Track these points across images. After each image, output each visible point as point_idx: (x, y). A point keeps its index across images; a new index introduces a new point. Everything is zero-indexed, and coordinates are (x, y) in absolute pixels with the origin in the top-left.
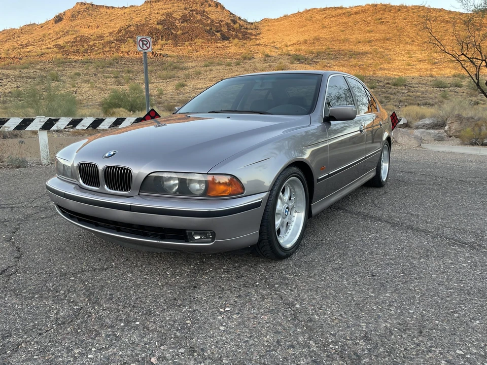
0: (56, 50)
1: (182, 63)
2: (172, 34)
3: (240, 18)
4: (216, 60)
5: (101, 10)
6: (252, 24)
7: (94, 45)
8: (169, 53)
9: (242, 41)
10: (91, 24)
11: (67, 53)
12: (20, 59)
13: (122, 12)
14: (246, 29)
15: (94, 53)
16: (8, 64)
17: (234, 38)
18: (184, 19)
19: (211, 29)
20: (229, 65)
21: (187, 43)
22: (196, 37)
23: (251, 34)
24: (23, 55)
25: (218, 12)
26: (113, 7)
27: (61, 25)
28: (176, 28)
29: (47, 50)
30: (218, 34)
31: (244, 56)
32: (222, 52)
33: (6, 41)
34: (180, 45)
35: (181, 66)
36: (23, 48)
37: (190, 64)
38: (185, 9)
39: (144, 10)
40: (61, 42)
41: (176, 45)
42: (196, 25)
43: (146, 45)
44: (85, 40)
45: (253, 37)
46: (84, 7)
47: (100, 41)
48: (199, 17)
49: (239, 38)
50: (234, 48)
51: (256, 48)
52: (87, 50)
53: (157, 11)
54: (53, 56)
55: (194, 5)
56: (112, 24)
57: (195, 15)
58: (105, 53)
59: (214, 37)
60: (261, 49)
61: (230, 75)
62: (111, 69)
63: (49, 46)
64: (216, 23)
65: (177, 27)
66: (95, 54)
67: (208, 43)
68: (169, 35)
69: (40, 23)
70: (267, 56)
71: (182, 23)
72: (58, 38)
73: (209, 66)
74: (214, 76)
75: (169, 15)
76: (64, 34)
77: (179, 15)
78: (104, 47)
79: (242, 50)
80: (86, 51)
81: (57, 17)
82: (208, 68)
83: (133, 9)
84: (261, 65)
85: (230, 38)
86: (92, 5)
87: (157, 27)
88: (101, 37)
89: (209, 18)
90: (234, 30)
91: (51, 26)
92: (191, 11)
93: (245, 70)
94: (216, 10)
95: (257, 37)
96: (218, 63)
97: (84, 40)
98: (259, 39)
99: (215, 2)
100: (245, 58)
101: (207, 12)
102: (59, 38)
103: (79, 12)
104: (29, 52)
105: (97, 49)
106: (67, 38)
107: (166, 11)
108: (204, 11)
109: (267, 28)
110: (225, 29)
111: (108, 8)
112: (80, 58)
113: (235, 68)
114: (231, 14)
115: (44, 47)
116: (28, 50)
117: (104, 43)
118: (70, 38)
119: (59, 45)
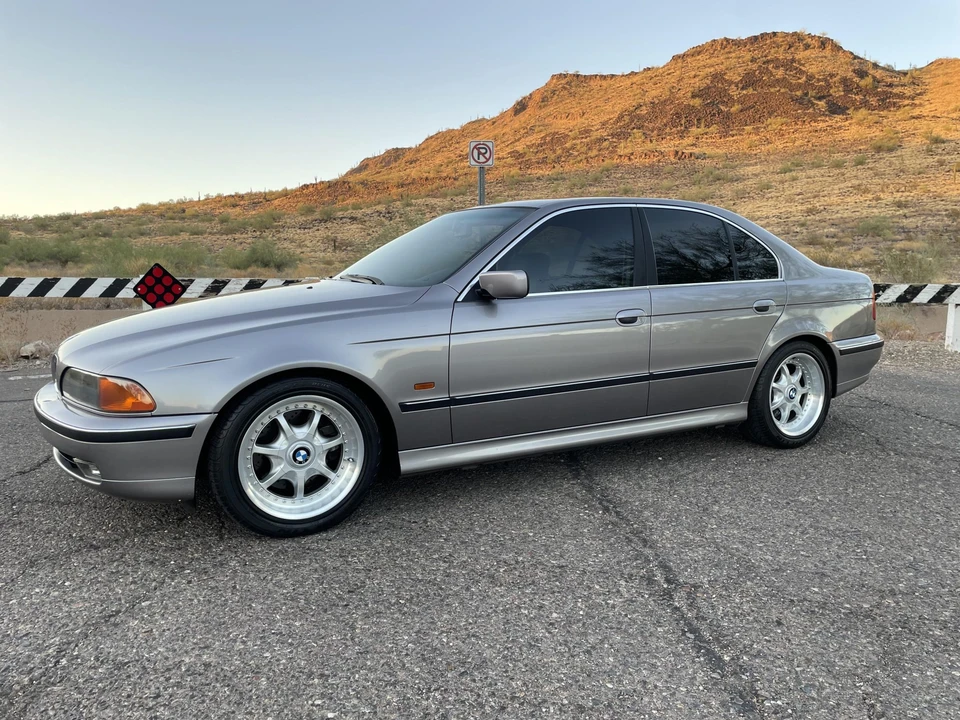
0: (510, 160)
1: (734, 168)
2: (720, 112)
3: (875, 66)
4: (808, 158)
5: (592, 83)
6: (905, 74)
7: (573, 148)
8: (708, 151)
9: (876, 112)
10: (572, 111)
11: (528, 165)
13: (629, 82)
14: (891, 85)
15: (572, 161)
16: (437, 189)
17: (857, 109)
18: (749, 81)
19: (806, 94)
20: (838, 165)
21: (748, 128)
22: (770, 114)
23: (902, 96)
24: (461, 172)
25: (826, 57)
26: (613, 76)
27: (523, 117)
28: (731, 101)
30: (822, 104)
31: (878, 144)
32: (826, 139)
33: (439, 151)
34: (734, 132)
35: (731, 174)
36: (462, 160)
37: (750, 170)
38: (751, 61)
39: (669, 74)
40: (520, 147)
41: (724, 134)
42: (772, 90)
43: (483, 154)
44: (559, 139)
45: (906, 102)
46: (563, 82)
47: (584, 140)
48: (780, 73)
49: (871, 108)
50: (854, 129)
51: (910, 125)
52: (559, 157)
53: (693, 73)
54: (504, 171)
55: (773, 51)
56: (609, 108)
57: (774, 70)
58: (590, 160)
59: (811, 110)
60: (923, 126)
61: (836, 187)
62: (595, 189)
63: (501, 155)
64: (819, 81)
65: (731, 98)
66: (573, 164)
67: (796, 124)
68: (714, 115)
69: (492, 117)
70: (937, 141)
71: (742, 89)
72: (516, 141)
73: (791, 171)
74: (799, 190)
75: (718, 77)
76: (527, 133)
77: (739, 75)
78: (589, 149)
79: (876, 133)
80: (557, 160)
81: (518, 103)
82: (788, 175)
83: (650, 73)
84: (918, 162)
85: (848, 109)
86: (578, 76)
87: (691, 103)
88: (587, 132)
89: (802, 72)
90: (860, 90)
91: (508, 120)
92: (764, 63)
93: (876, 175)
94: (821, 54)
95: (917, 102)
96: (813, 163)
97: (557, 139)
98: (921, 105)
99: (819, 37)
100: (879, 149)
101: (799, 61)
102: (519, 140)
103: (553, 92)
105: (576, 153)
106: (530, 138)
107: (712, 69)
108: (793, 60)
109: (942, 79)
110: (837, 92)
111: (603, 77)
112: (547, 173)
113: (850, 172)
114: (856, 57)
117: (591, 141)
118: (535, 139)
119: (518, 152)
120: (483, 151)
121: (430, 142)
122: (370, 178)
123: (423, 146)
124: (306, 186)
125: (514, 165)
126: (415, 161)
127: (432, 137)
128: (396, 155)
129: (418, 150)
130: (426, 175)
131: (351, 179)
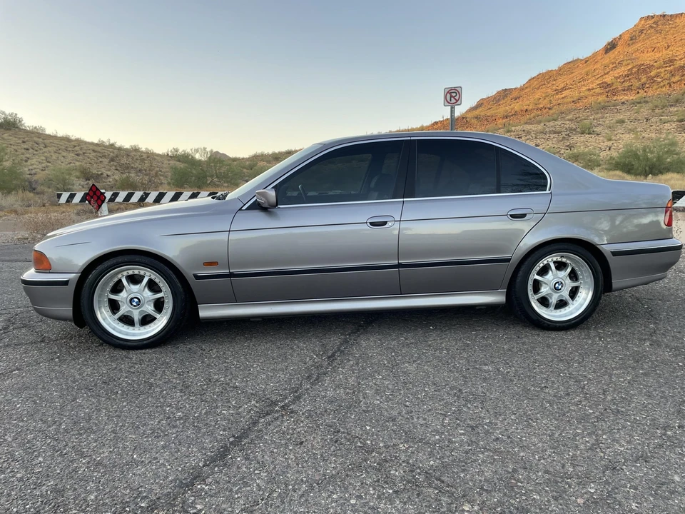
0: (598, 90)
5: (678, 20)
7: (657, 76)
10: (658, 45)
11: (615, 93)
12: (550, 109)
15: (655, 87)
16: (534, 117)
24: (555, 103)
27: (612, 54)
29: (587, 93)
33: (539, 88)
36: (557, 94)
40: (608, 79)
43: (454, 97)
44: (644, 70)
46: (650, 22)
47: (668, 68)
52: (644, 84)
54: (592, 99)
58: (672, 85)
62: (676, 109)
63: (591, 86)
66: (656, 89)
69: (585, 57)
72: (605, 74)
76: (616, 67)
78: (673, 75)
80: (643, 86)
81: (609, 44)
86: (664, 16)
88: (670, 61)
91: (599, 58)
97: (643, 69)
102: (608, 73)
103: (641, 32)
104: (563, 98)
106: (618, 71)
112: (632, 98)
115: (584, 88)
116: (563, 96)
117: (674, 69)
118: (623, 70)
119: (606, 83)
120: (454, 94)
121: (532, 82)
122: (482, 114)
123: (526, 85)
124: (436, 123)
125: (601, 94)
126: (519, 98)
127: (533, 78)
128: (505, 93)
129: (522, 89)
130: (526, 108)
131: (469, 115)
